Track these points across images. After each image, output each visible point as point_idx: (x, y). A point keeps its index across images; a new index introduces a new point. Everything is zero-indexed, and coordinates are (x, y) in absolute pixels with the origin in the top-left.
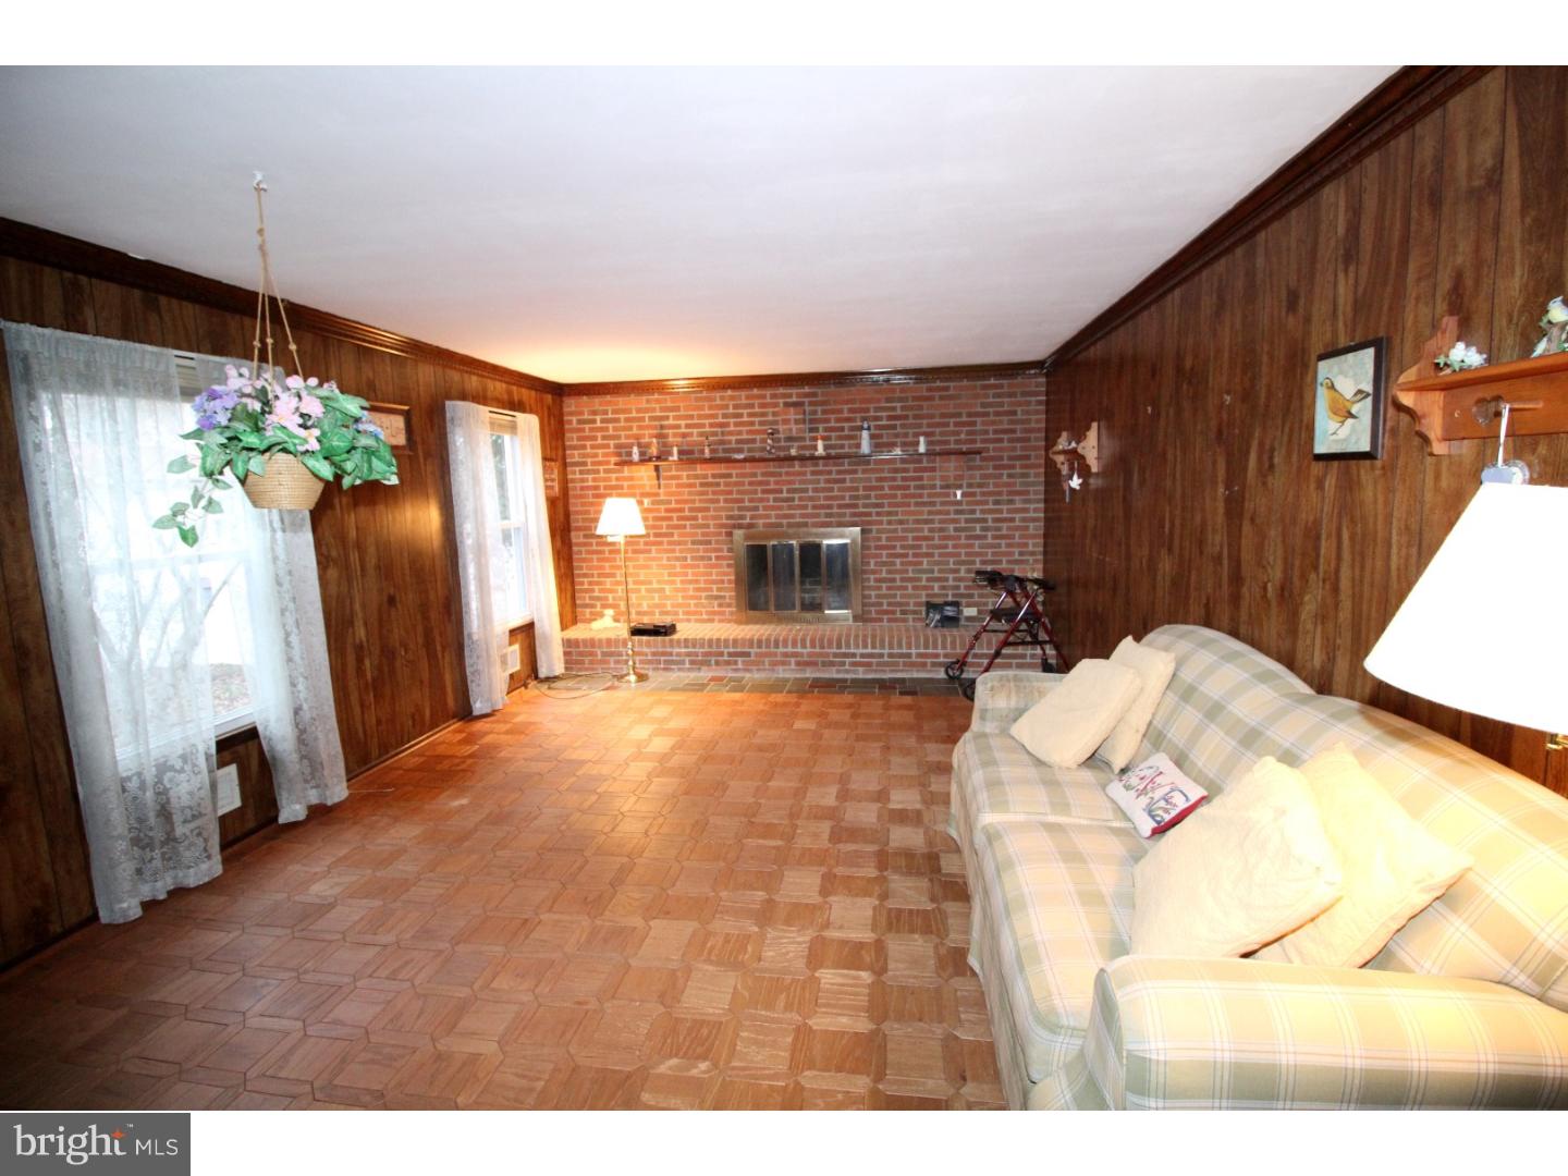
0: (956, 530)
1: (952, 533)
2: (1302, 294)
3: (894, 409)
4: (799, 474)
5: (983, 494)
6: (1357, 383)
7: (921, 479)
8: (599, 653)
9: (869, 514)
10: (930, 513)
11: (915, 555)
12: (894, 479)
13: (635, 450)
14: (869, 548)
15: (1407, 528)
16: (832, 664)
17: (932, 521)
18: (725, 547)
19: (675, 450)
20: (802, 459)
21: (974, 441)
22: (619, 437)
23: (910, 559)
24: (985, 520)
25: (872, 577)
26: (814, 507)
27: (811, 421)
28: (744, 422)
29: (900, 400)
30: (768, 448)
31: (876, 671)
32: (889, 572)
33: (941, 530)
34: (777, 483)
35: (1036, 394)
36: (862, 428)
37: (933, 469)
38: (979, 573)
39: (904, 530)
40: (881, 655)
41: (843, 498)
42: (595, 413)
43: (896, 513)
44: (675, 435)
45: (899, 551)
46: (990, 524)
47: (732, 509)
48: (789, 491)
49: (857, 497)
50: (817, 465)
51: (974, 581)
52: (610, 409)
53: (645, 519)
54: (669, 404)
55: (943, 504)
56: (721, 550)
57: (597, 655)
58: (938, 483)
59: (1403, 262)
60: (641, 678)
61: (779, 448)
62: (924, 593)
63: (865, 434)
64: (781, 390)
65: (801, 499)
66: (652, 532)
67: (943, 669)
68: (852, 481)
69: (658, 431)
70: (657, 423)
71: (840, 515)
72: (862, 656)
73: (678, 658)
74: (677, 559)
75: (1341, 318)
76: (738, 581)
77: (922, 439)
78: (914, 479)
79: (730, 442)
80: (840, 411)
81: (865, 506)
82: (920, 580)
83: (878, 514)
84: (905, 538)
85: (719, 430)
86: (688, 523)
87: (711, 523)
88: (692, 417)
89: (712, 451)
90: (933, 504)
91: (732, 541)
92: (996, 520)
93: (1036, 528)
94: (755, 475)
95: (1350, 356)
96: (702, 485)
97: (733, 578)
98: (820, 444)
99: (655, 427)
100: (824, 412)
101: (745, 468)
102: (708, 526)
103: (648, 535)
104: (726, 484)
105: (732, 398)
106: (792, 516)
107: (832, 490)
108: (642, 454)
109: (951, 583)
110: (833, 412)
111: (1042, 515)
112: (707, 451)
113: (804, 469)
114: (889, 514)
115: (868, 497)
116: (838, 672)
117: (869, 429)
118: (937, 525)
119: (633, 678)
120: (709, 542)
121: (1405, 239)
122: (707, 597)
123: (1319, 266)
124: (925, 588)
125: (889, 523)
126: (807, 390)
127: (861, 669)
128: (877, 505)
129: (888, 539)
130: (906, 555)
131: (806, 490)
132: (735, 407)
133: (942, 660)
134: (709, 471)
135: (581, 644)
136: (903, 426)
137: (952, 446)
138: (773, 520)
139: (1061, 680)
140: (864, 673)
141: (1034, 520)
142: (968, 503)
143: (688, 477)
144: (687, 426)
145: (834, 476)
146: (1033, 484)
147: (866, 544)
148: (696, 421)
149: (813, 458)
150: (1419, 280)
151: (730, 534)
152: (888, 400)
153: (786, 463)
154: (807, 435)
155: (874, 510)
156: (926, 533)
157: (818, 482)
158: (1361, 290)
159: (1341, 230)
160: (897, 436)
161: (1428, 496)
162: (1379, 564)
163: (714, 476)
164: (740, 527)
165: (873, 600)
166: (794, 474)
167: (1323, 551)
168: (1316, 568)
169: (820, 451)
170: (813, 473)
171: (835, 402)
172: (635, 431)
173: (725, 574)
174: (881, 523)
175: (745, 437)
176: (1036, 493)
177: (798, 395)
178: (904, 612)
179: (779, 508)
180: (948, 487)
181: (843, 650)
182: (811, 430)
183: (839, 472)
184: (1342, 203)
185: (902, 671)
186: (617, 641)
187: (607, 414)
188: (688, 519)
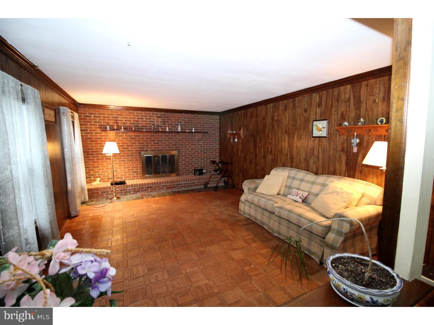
0: (201, 151)
1: (200, 152)
2: (308, 109)
3: (186, 120)
4: (161, 136)
5: (206, 142)
6: (323, 126)
7: (192, 138)
8: (100, 192)
9: (180, 147)
10: (195, 147)
11: (191, 158)
12: (186, 138)
13: (108, 127)
14: (180, 156)
15: (334, 148)
16: (176, 187)
17: (195, 149)
18: (138, 157)
19: (123, 127)
20: (161, 132)
21: (204, 130)
22: (101, 122)
23: (190, 159)
24: (207, 149)
25: (181, 164)
26: (165, 145)
27: (164, 122)
28: (143, 120)
29: (187, 118)
30: (152, 128)
31: (187, 188)
32: (185, 162)
33: (197, 151)
34: (154, 138)
35: (217, 119)
36: (178, 125)
37: (195, 136)
38: (211, 161)
39: (188, 151)
40: (188, 183)
41: (173, 143)
42: (91, 114)
43: (186, 147)
44: (121, 123)
45: (187, 157)
46: (208, 150)
47: (140, 146)
48: (158, 141)
49: (177, 143)
50: (166, 134)
51: (210, 163)
52: (97, 113)
53: (119, 149)
54: (119, 113)
55: (198, 145)
56: (137, 158)
57: (99, 193)
58: (196, 139)
59: (332, 108)
60: (118, 198)
61: (155, 129)
62: (193, 167)
63: (179, 126)
64: (155, 113)
65: (161, 143)
66: (121, 152)
67: (203, 185)
68: (175, 138)
69: (115, 121)
70: (115, 119)
71: (172, 147)
72: (183, 184)
73: (129, 191)
74: (122, 161)
75: (318, 115)
76: (143, 166)
77: (193, 128)
78: (190, 138)
79: (140, 126)
80: (172, 120)
81: (179, 145)
82: (192, 164)
83: (182, 147)
84: (189, 153)
85: (136, 122)
86: (126, 150)
87: (134, 150)
88: (127, 118)
89: (135, 128)
90: (195, 145)
91: (141, 155)
92: (209, 149)
93: (218, 151)
94: (148, 136)
95: (321, 121)
96: (130, 138)
97: (141, 166)
98: (167, 128)
99: (114, 120)
100: (167, 120)
101: (144, 134)
102: (133, 151)
103: (120, 153)
104: (138, 138)
105: (140, 113)
106: (159, 148)
107: (170, 141)
108: (110, 128)
109: (200, 164)
110: (170, 120)
111: (219, 147)
112: (133, 128)
113: (162, 135)
114: (185, 147)
115: (179, 143)
116: (177, 189)
117: (180, 125)
118: (196, 150)
119: (115, 198)
120: (133, 156)
121: (332, 105)
122: (132, 172)
123: (312, 106)
124: (194, 166)
125: (185, 149)
126: (162, 113)
127: (183, 188)
128: (181, 145)
129: (185, 154)
130: (189, 158)
131: (163, 141)
132: (141, 116)
133: (202, 183)
134: (133, 134)
135: (93, 190)
136: (188, 125)
137: (200, 131)
138: (153, 149)
139: (263, 180)
140: (184, 188)
141: (217, 149)
142: (203, 145)
143: (126, 136)
144: (125, 121)
145: (170, 137)
146: (217, 140)
147: (179, 155)
148: (128, 119)
149: (165, 132)
150: (335, 112)
151: (140, 153)
152: (184, 118)
153: (157, 133)
154: (163, 126)
155: (181, 146)
156: (194, 152)
157: (166, 138)
158: (322, 111)
159: (317, 101)
160: (186, 127)
161: (338, 143)
162: (328, 153)
163: (134, 136)
164: (143, 151)
165: (181, 170)
166: (159, 136)
167: (315, 152)
168: (314, 155)
169: (167, 130)
170: (165, 136)
171: (171, 117)
172: (107, 121)
173: (138, 165)
174: (183, 149)
175: (144, 125)
176: (218, 142)
177: (160, 114)
178: (189, 172)
179: (155, 145)
180: (199, 140)
181: (179, 183)
182: (164, 124)
183: (171, 136)
184: (318, 97)
185: (193, 187)
186: (107, 188)
187: (96, 115)
188: (126, 148)
